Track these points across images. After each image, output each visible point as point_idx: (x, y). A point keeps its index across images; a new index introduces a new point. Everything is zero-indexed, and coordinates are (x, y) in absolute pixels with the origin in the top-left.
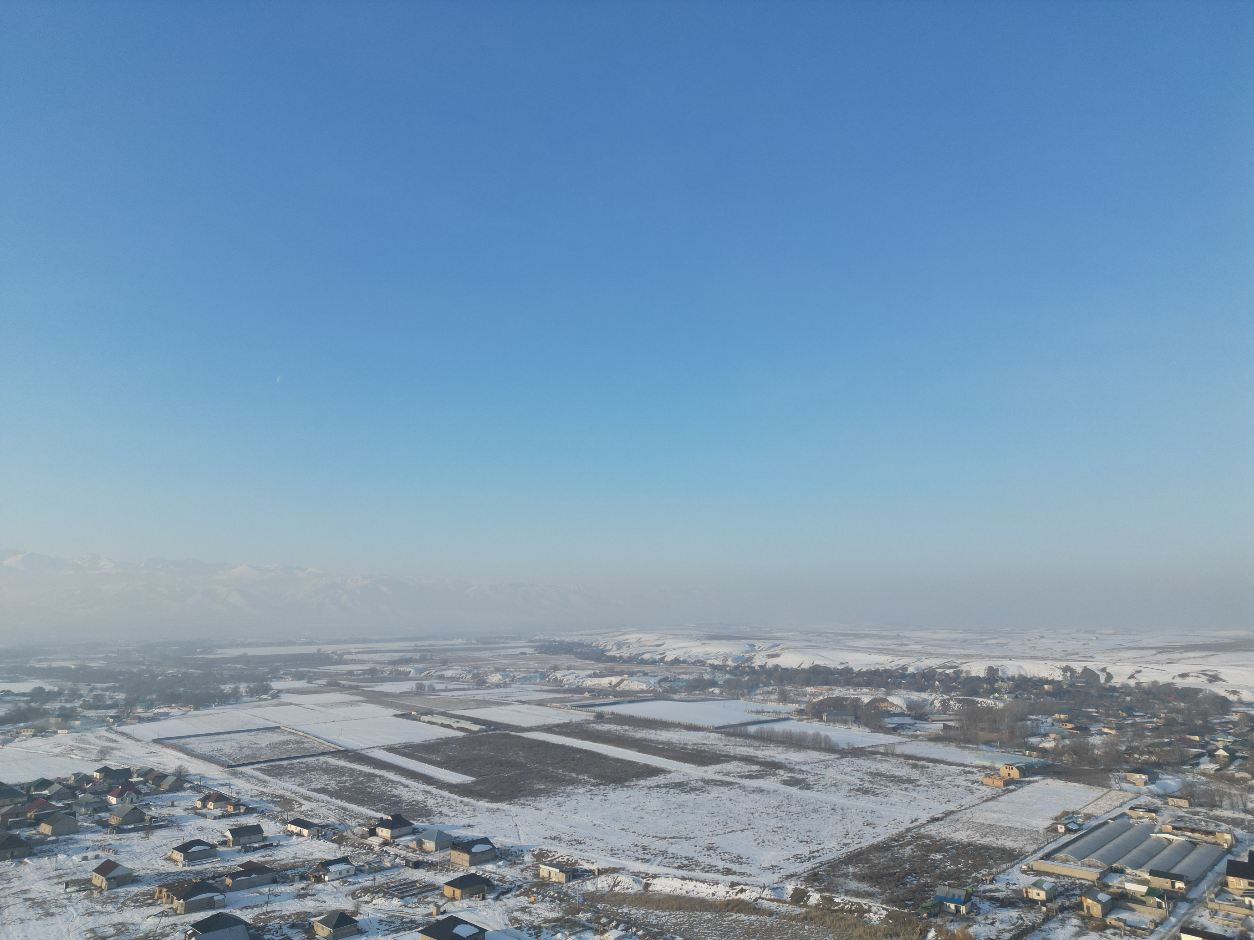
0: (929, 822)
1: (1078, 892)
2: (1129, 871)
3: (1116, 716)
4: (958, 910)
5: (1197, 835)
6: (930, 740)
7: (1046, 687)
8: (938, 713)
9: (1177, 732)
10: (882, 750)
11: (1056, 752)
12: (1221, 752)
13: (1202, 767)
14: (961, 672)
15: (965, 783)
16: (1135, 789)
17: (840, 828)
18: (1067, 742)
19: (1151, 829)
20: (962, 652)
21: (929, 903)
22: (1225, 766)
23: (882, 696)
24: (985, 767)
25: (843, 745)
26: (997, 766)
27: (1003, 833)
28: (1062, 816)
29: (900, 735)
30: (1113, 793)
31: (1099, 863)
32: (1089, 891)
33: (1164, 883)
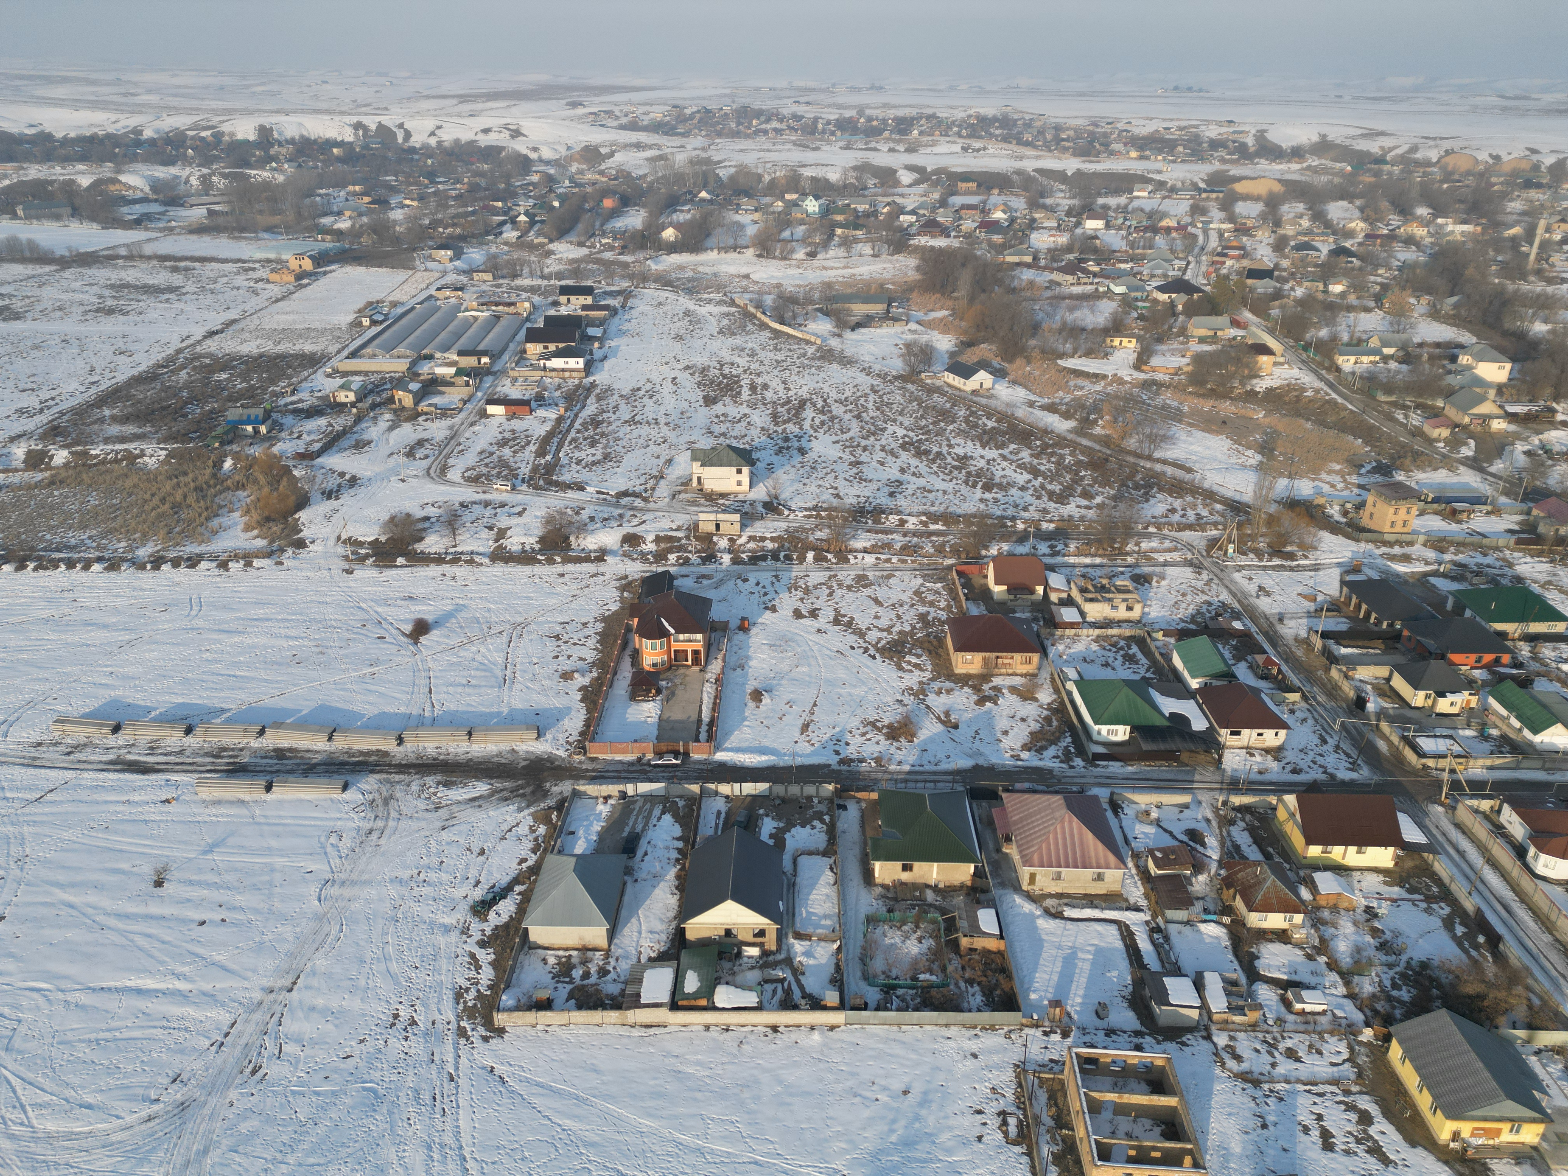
0: (205, 337)
1: (388, 386)
2: (438, 355)
3: (418, 184)
4: (256, 431)
5: (500, 308)
6: (192, 232)
7: (335, 150)
8: (198, 194)
9: (481, 199)
10: (123, 252)
11: (354, 234)
12: (522, 218)
13: (505, 235)
14: (222, 134)
15: (246, 283)
16: (440, 267)
17: (80, 363)
18: (365, 219)
19: (457, 308)
20: (219, 104)
21: (219, 430)
22: (525, 233)
23: (109, 175)
24: (269, 261)
25: (61, 251)
26: (284, 257)
27: (300, 336)
28: (365, 308)
29: (147, 229)
30: (419, 274)
31: (408, 352)
32: (399, 383)
33: (471, 361)
